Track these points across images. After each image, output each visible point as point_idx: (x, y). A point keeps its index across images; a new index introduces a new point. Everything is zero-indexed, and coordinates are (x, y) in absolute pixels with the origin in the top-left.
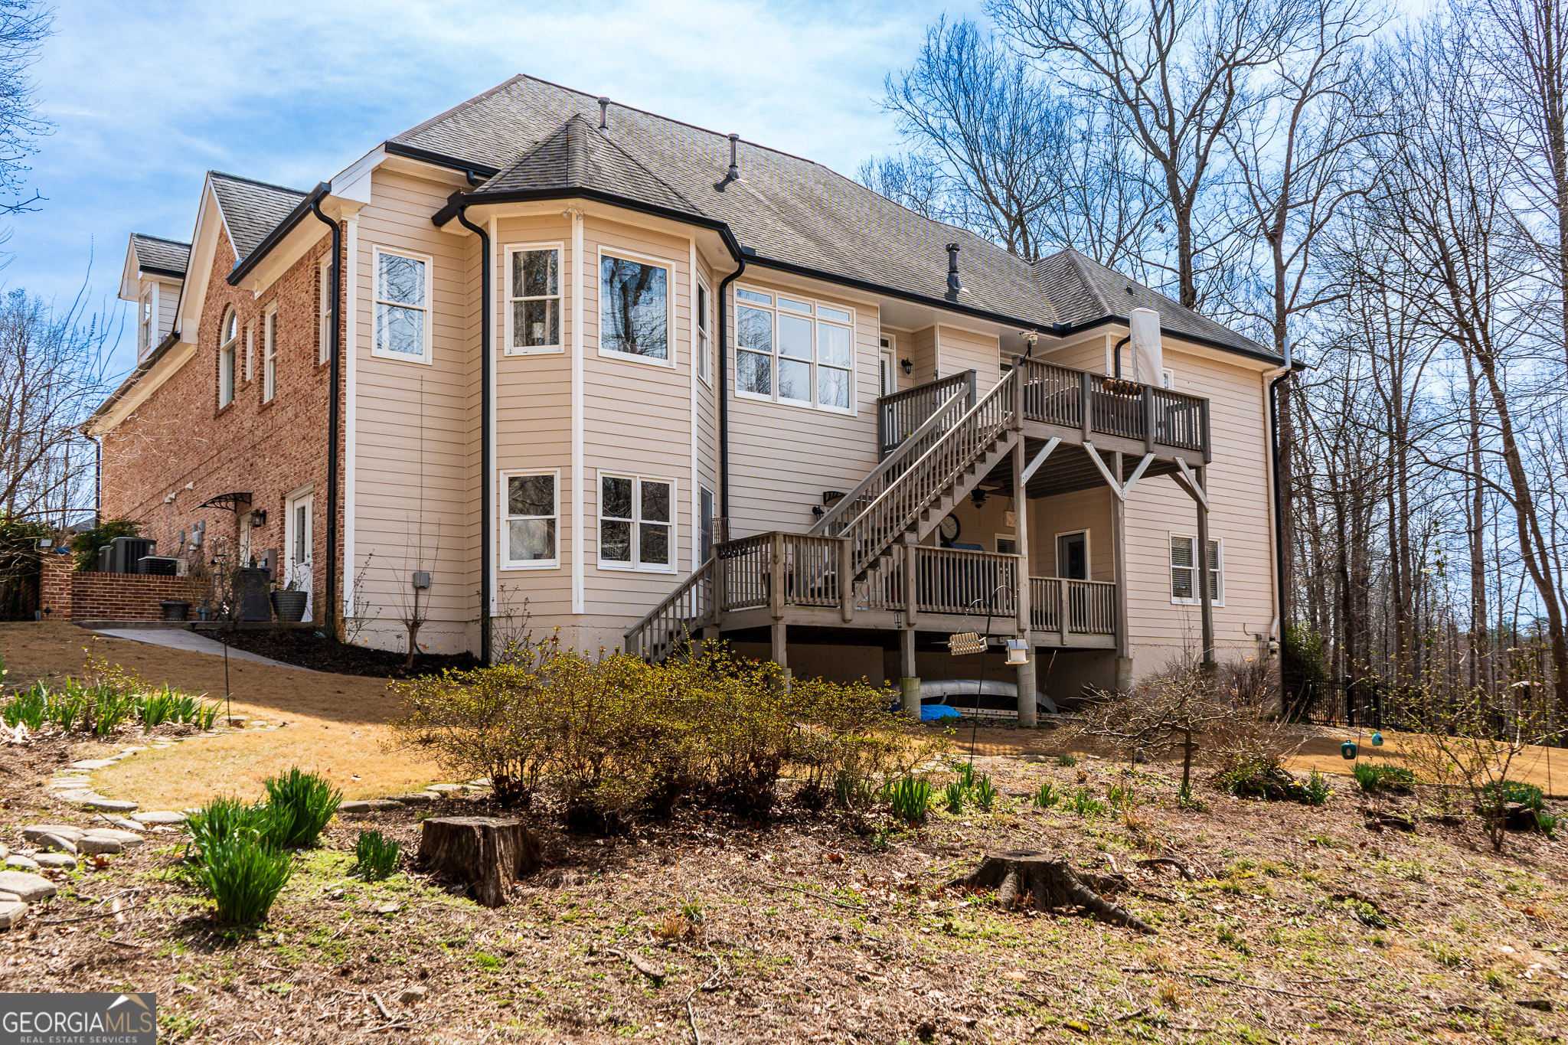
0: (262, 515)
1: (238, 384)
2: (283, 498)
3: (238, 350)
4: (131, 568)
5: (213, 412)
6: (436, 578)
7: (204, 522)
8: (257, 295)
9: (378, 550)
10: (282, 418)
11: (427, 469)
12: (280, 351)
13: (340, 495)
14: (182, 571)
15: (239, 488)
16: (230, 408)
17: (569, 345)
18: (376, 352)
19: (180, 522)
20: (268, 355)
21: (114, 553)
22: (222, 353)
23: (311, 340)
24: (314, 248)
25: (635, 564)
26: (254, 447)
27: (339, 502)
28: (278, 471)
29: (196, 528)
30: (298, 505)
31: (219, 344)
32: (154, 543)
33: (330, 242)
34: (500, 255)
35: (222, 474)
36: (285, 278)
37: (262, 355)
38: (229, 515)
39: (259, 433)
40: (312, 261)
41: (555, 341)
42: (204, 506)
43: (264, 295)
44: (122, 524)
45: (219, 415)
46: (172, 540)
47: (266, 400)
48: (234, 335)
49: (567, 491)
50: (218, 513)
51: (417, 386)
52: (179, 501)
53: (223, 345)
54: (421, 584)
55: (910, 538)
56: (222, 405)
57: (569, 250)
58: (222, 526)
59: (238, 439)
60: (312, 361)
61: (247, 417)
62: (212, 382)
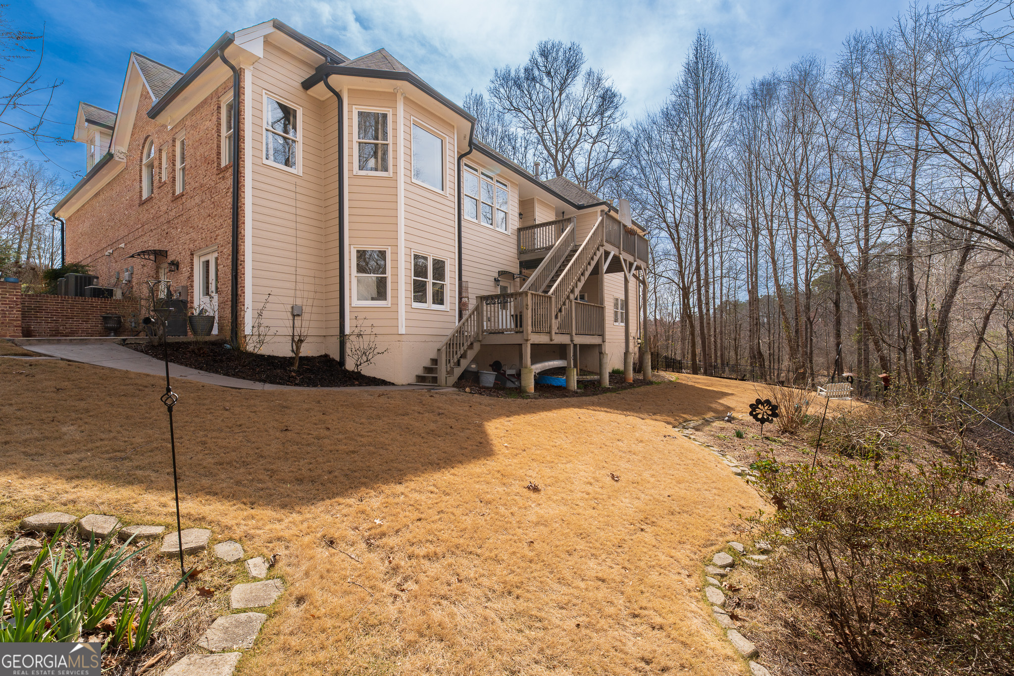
0: (175, 265)
1: (156, 184)
2: (192, 254)
3: (156, 163)
4: (80, 292)
5: (137, 202)
6: (306, 309)
7: (132, 267)
8: (169, 127)
9: (275, 291)
10: (190, 203)
11: (300, 241)
12: (188, 161)
13: (241, 252)
14: (118, 295)
15: (157, 247)
16: (150, 199)
17: (395, 173)
18: (265, 162)
19: (116, 267)
20: (178, 165)
21: (67, 283)
22: (143, 167)
23: (214, 152)
24: (217, 91)
25: (429, 305)
26: (169, 222)
27: (241, 258)
28: (188, 237)
29: (127, 270)
30: (203, 259)
31: (141, 161)
32: (97, 278)
33: (231, 84)
34: (350, 111)
35: (145, 239)
36: (192, 114)
37: (174, 165)
38: (150, 264)
39: (173, 213)
40: (214, 99)
41: (385, 169)
42: (133, 256)
43: (175, 127)
44: (75, 265)
45: (142, 203)
46: (111, 277)
47: (178, 193)
48: (152, 155)
49: (395, 260)
50: (144, 262)
51: (293, 188)
52: (115, 254)
53: (144, 162)
54: (296, 313)
55: (572, 297)
56: (145, 196)
57: (395, 115)
58: (146, 270)
59: (156, 217)
60: (216, 164)
61: (163, 204)
62: (137, 185)
